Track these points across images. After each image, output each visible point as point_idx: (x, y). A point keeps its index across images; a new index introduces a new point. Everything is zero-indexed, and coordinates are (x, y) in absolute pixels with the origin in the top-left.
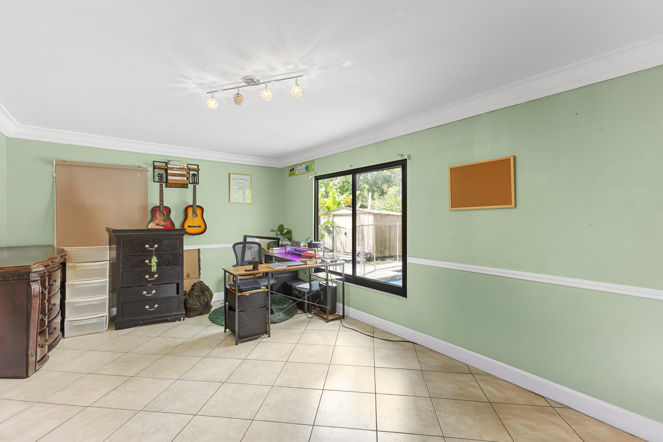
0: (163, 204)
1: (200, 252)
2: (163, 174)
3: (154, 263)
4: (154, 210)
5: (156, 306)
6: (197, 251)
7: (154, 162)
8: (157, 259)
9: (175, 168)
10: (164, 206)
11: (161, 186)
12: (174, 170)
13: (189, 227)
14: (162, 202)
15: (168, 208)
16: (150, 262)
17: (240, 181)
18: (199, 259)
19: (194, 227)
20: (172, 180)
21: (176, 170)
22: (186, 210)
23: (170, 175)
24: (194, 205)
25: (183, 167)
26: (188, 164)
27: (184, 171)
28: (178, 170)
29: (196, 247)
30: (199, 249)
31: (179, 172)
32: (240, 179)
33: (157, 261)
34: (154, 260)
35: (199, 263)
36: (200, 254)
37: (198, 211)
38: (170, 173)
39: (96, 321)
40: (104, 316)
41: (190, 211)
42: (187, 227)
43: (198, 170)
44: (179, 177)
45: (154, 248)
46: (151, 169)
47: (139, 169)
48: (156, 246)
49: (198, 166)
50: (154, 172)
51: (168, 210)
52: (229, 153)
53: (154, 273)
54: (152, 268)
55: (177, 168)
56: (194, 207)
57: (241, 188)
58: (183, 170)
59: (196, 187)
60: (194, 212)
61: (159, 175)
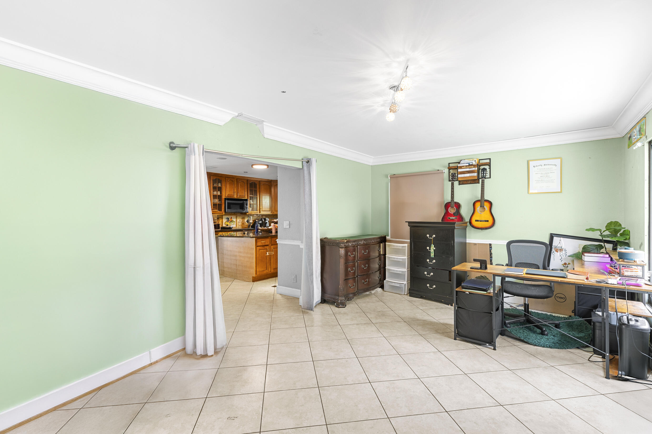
0: (454, 200)
1: (491, 248)
2: (455, 173)
3: (432, 250)
4: (447, 206)
5: (434, 286)
6: (489, 245)
7: (449, 164)
8: (434, 247)
9: (464, 166)
10: (455, 202)
11: (453, 185)
12: (464, 168)
13: (476, 221)
14: (452, 198)
15: (458, 203)
16: (430, 249)
17: (543, 167)
18: (491, 254)
19: (481, 221)
20: (461, 177)
21: (465, 168)
22: (474, 204)
23: (459, 173)
24: (482, 200)
25: (472, 164)
26: (479, 160)
27: (473, 168)
28: (467, 167)
29: (488, 242)
30: (491, 244)
31: (468, 170)
32: (543, 165)
33: (435, 248)
34: (433, 248)
35: (491, 258)
36: (491, 249)
37: (487, 205)
38: (460, 172)
39: (399, 286)
40: (403, 284)
41: (478, 205)
42: (475, 221)
43: (489, 164)
44: (469, 174)
45: (432, 238)
46: (446, 171)
47: (439, 172)
48: (434, 236)
49: (490, 159)
50: (449, 172)
51: (458, 206)
52: (523, 138)
53: (433, 259)
54: (431, 254)
55: (466, 166)
56: (482, 201)
57: (546, 176)
58: (471, 167)
59: (484, 182)
60: (482, 206)
61: (452, 174)
